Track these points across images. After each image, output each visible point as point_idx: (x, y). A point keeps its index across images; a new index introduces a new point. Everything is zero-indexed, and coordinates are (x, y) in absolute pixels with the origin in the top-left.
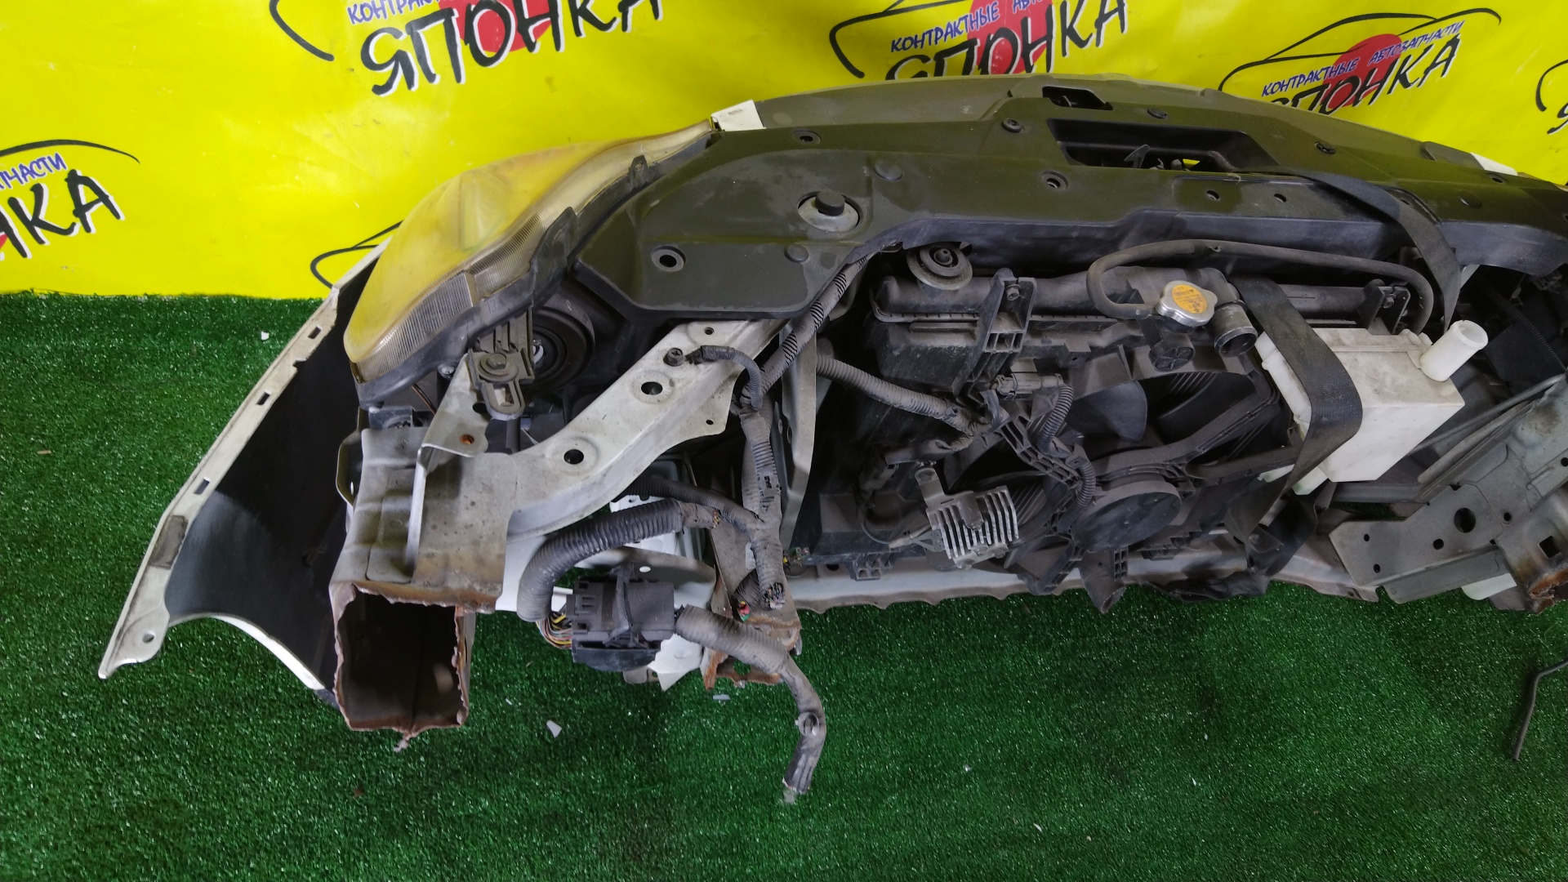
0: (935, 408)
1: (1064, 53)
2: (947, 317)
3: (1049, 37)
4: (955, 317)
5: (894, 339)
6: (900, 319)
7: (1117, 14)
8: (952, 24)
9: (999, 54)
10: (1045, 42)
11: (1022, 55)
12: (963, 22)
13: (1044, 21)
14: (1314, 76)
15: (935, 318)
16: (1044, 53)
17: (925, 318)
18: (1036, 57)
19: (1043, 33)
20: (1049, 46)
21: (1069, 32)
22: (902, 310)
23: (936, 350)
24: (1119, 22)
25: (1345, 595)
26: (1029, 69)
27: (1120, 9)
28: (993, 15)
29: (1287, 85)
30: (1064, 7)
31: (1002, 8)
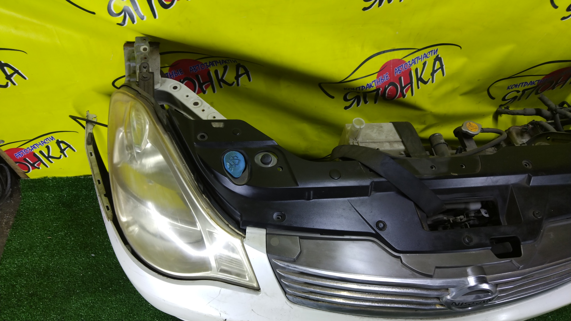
9: (391, 92)
20: (412, 86)
27: (442, 67)
28: (386, 78)
29: (519, 86)
30: (416, 70)
31: (390, 75)
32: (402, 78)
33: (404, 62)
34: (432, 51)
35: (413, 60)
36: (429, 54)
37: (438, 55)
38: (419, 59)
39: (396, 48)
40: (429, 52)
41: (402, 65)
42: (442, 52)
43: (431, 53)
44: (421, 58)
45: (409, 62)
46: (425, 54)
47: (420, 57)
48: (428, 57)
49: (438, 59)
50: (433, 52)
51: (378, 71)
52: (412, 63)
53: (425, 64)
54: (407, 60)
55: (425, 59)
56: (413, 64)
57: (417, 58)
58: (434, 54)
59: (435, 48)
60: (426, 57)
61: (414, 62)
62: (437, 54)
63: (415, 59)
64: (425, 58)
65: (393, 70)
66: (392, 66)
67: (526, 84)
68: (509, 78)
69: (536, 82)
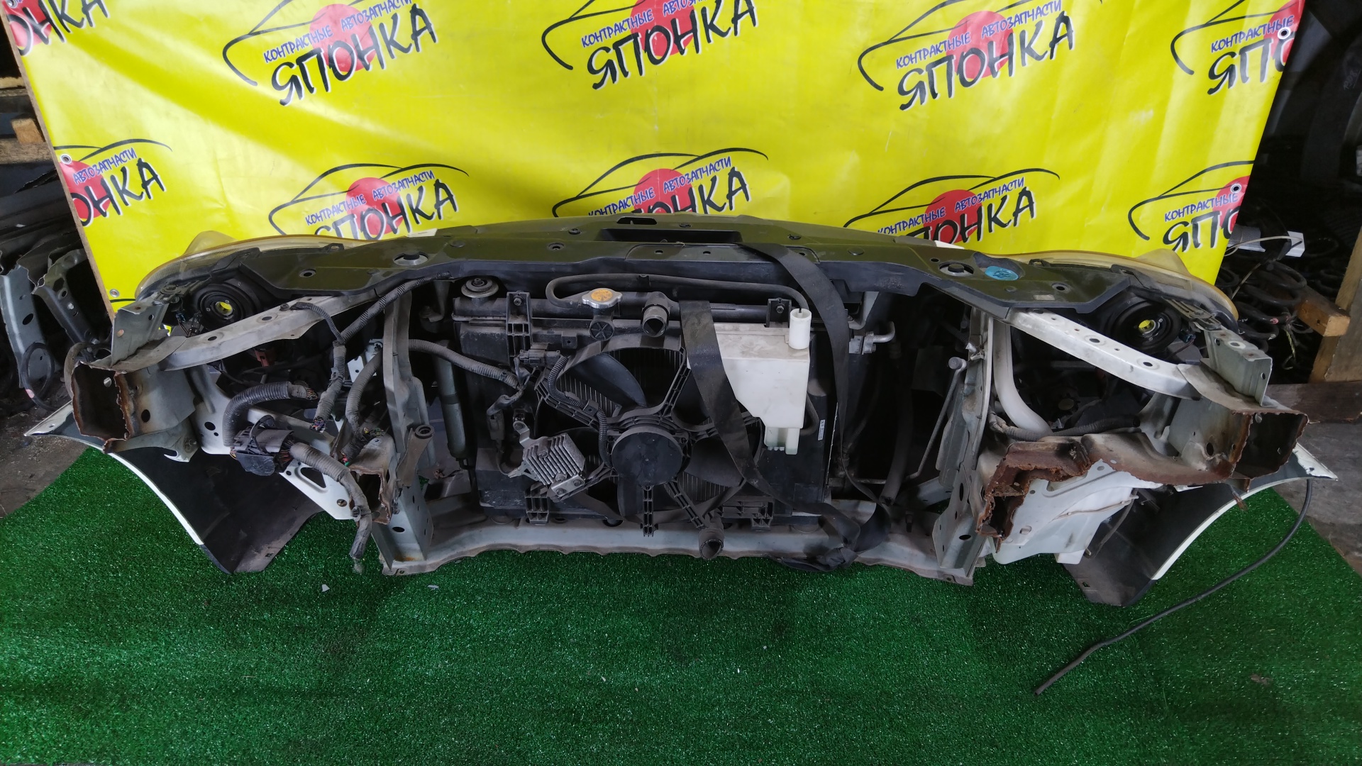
0: (495, 372)
2: (491, 318)
3: (693, 205)
4: (495, 318)
5: (463, 331)
6: (465, 319)
7: (742, 190)
8: (622, 201)
10: (691, 208)
12: (630, 200)
14: (913, 222)
15: (484, 318)
17: (478, 318)
19: (689, 204)
20: (694, 211)
21: (708, 202)
22: (464, 314)
23: (484, 335)
24: (744, 194)
25: (942, 579)
27: (743, 186)
28: (650, 195)
29: (896, 229)
30: (701, 188)
31: (656, 191)
32: (677, 197)
33: (679, 174)
34: (721, 160)
35: (693, 172)
36: (719, 165)
37: (734, 168)
38: (704, 172)
39: (662, 152)
40: (718, 162)
41: (676, 179)
42: (737, 160)
43: (720, 163)
44: (707, 171)
45: (688, 174)
46: (711, 165)
47: (705, 169)
48: (717, 170)
49: (734, 174)
50: (723, 161)
51: (637, 183)
52: (692, 177)
53: (714, 180)
54: (683, 171)
55: (713, 174)
56: (694, 178)
57: (700, 169)
58: (727, 165)
59: (725, 156)
60: (714, 169)
61: (695, 174)
62: (732, 167)
63: (696, 171)
64: (712, 171)
65: (661, 184)
66: (658, 179)
67: (905, 225)
68: (871, 214)
69: (920, 220)
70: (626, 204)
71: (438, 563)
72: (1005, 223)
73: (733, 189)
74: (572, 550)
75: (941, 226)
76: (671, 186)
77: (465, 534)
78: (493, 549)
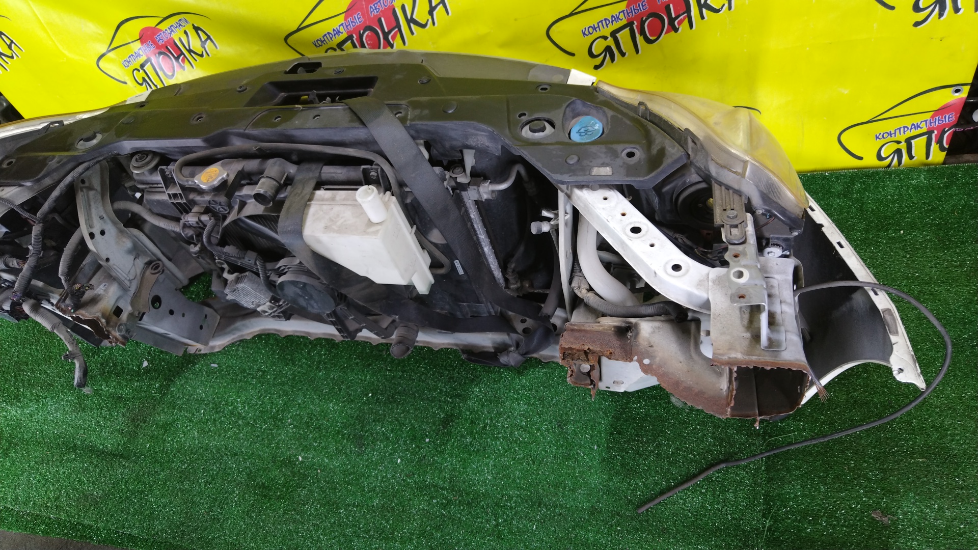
1: (412, 33)
2: (160, 186)
3: (398, 26)
6: (144, 186)
7: (441, 5)
8: (335, 29)
9: (370, 40)
10: (397, 29)
11: (384, 39)
12: (341, 27)
13: (393, 18)
14: (615, 18)
15: (156, 186)
16: (398, 35)
17: (152, 186)
18: (394, 38)
19: (394, 24)
20: (400, 31)
21: (411, 21)
22: (142, 182)
24: (444, 9)
26: (392, 46)
30: (403, 8)
31: (363, 15)
32: (383, 19)
41: (380, 2)
65: (367, 7)
66: (364, 3)
67: (608, 22)
68: (571, 15)
69: (621, 16)
70: (339, 32)
71: (224, 344)
72: (718, 8)
73: (434, 5)
74: (317, 337)
75: (646, 20)
76: (376, 9)
77: (238, 324)
78: (263, 332)
